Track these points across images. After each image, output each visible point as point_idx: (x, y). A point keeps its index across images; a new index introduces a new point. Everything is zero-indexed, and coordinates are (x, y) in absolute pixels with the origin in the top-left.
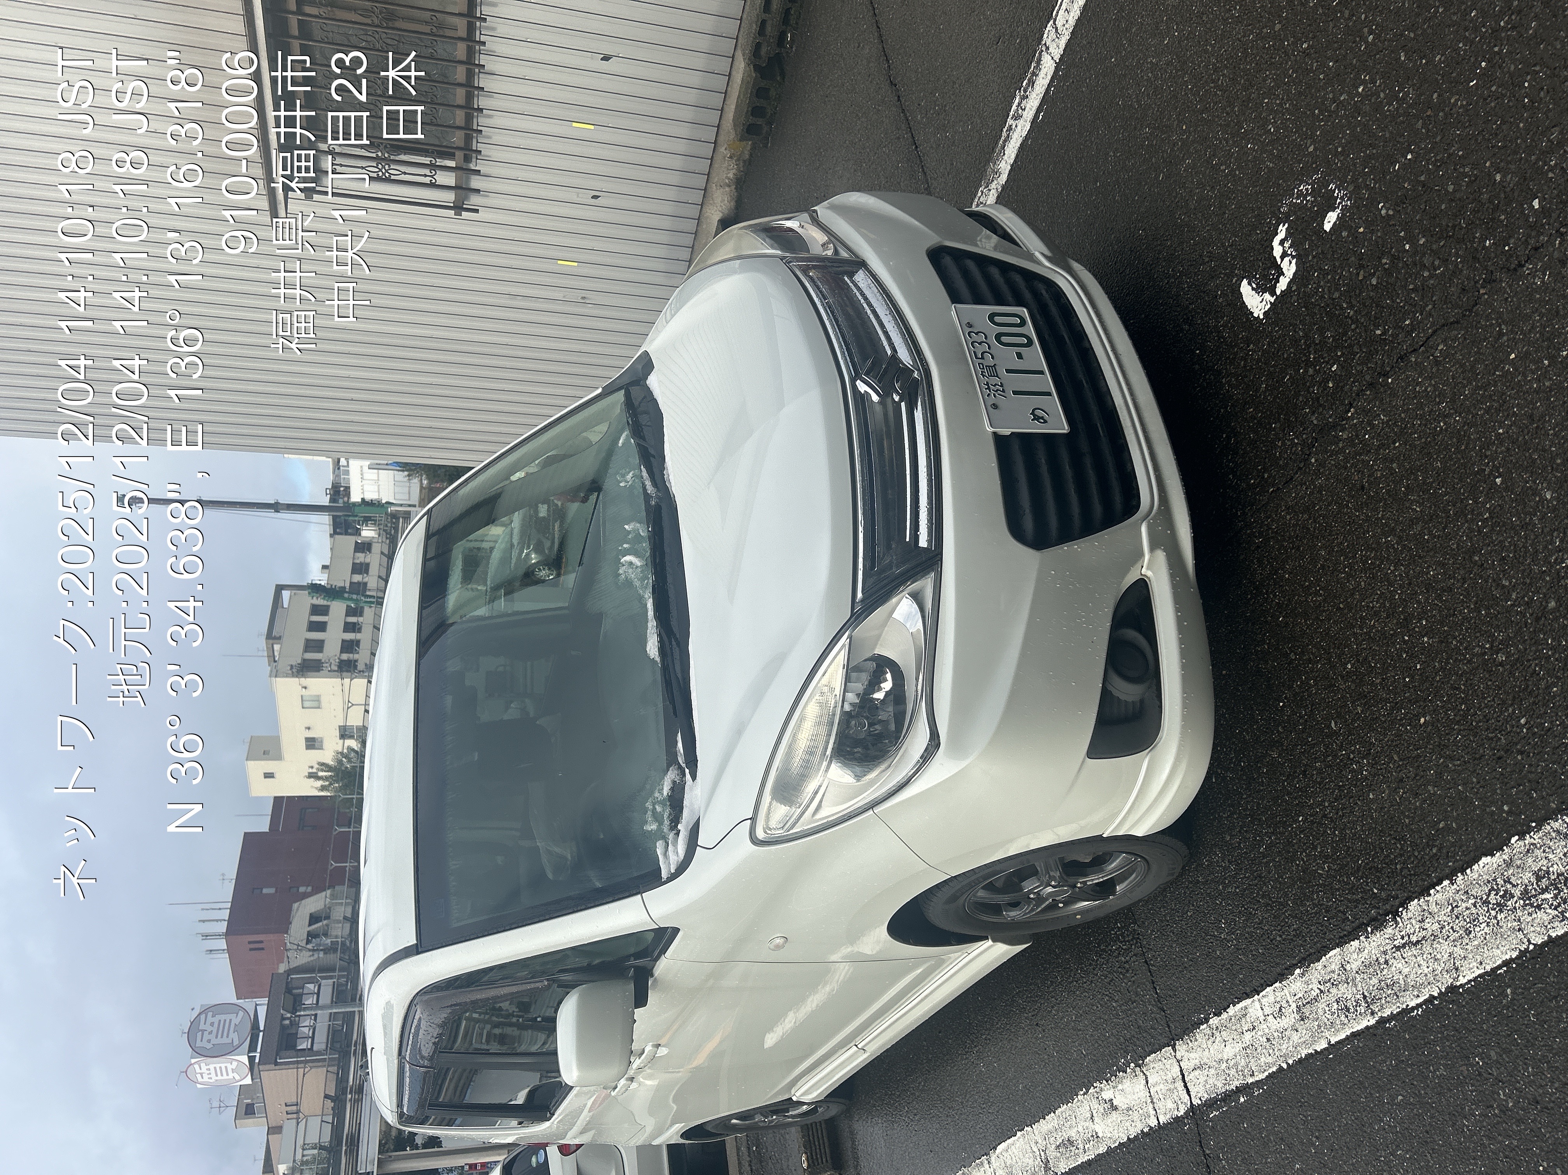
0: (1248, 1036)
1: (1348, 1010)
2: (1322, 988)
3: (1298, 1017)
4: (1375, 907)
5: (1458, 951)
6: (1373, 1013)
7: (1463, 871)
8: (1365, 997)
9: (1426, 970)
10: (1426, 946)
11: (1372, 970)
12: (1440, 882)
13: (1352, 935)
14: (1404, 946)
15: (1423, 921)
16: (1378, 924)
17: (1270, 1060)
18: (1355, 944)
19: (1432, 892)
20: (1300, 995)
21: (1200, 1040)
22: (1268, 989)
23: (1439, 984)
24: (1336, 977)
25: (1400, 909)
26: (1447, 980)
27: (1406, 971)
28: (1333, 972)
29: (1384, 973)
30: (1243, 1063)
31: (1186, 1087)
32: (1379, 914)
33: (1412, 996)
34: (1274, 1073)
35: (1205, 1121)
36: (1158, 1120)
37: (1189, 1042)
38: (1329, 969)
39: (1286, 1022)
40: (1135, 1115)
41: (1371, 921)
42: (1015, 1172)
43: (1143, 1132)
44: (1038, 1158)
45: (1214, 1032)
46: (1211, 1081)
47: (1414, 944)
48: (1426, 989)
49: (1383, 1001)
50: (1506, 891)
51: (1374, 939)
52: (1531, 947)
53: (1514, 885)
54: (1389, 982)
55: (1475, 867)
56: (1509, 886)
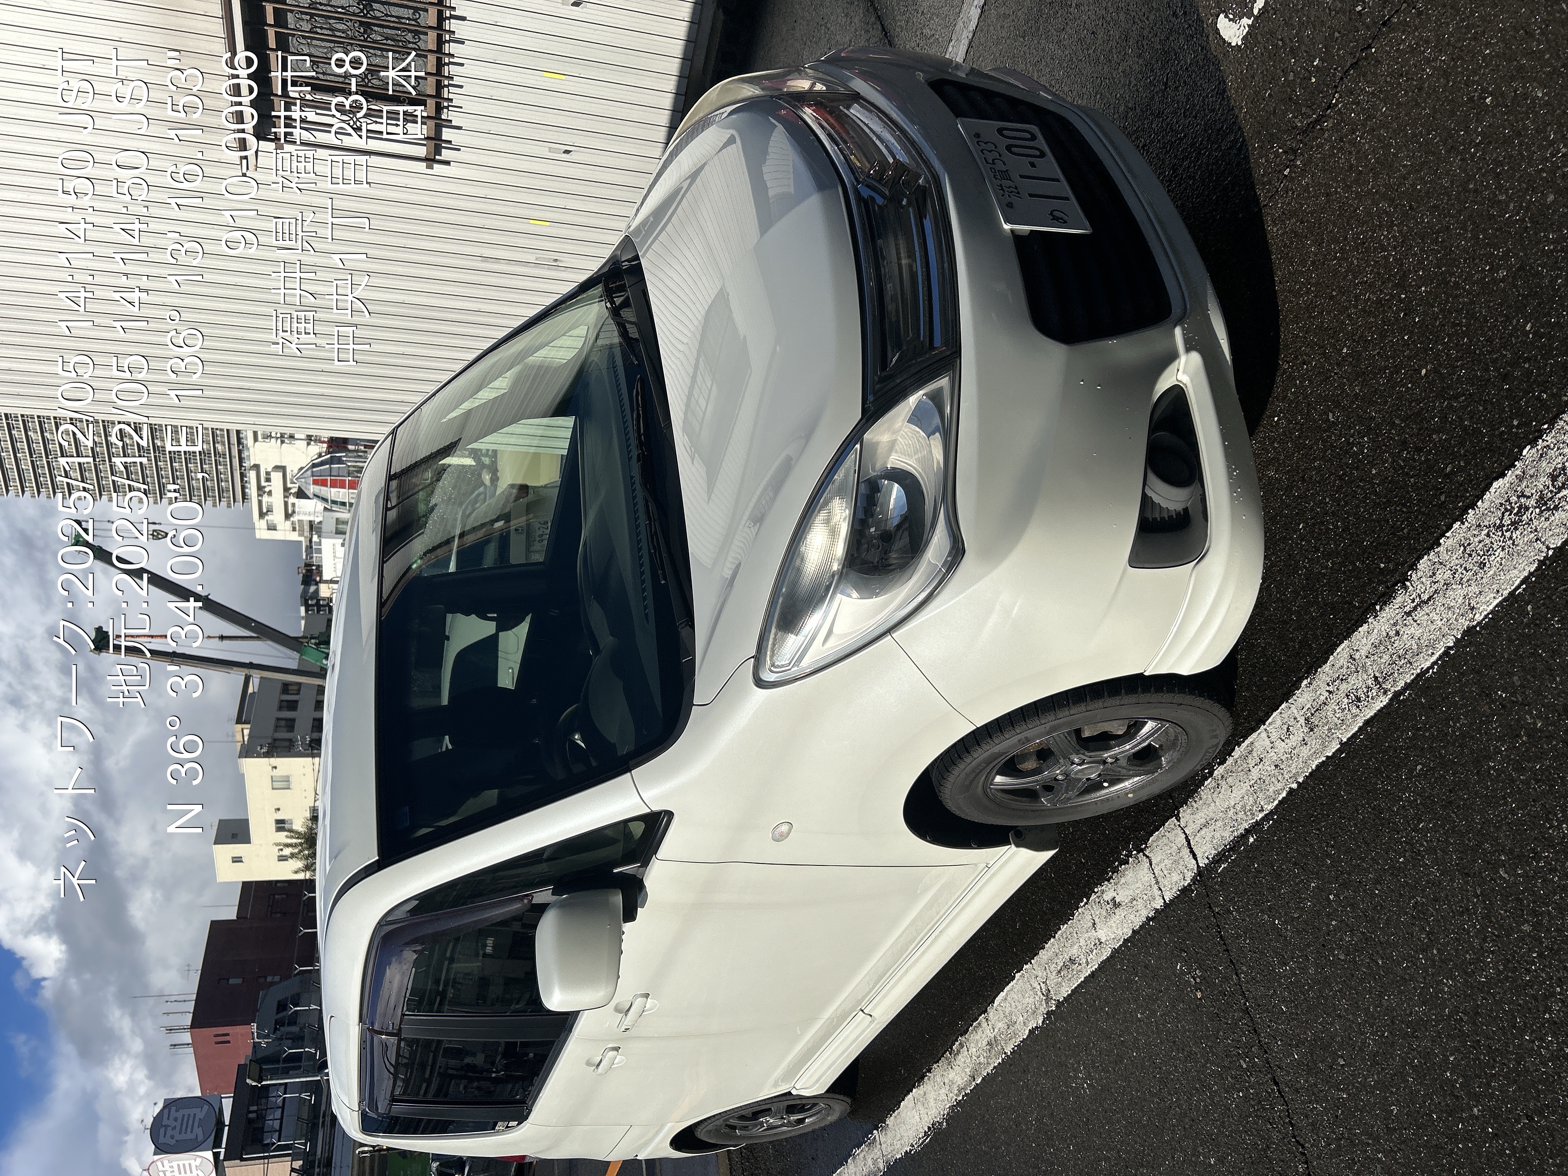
0: (1255, 774)
1: (1359, 699)
2: (1330, 688)
3: (1306, 730)
4: (1383, 583)
5: (1473, 590)
6: (1385, 693)
7: (1474, 506)
8: (1376, 678)
9: (1439, 623)
10: (1439, 600)
11: (1382, 648)
12: (1449, 527)
13: (1360, 621)
14: (1415, 608)
15: (1434, 574)
16: (1386, 598)
17: (1279, 786)
18: (1364, 629)
19: (1441, 541)
20: (1309, 706)
21: (1205, 797)
22: (1274, 714)
23: (1454, 632)
24: (1345, 671)
25: (1409, 573)
26: (1464, 624)
27: (1418, 634)
28: (1342, 667)
29: (1395, 645)
30: (1251, 801)
31: (1192, 852)
32: (1387, 587)
33: (1426, 657)
34: (1284, 798)
35: (1214, 879)
36: (1163, 898)
37: (1193, 803)
38: (1337, 666)
39: (1294, 740)
40: (1140, 904)
41: (1379, 598)
42: (1014, 1018)
43: (1147, 918)
44: (1039, 993)
45: (1220, 782)
46: (1217, 835)
47: (1426, 602)
48: (1442, 643)
49: (1396, 675)
50: (1520, 508)
51: (1382, 615)
52: (1550, 553)
53: (1528, 497)
54: (1401, 652)
55: (1487, 496)
56: (1522, 500)
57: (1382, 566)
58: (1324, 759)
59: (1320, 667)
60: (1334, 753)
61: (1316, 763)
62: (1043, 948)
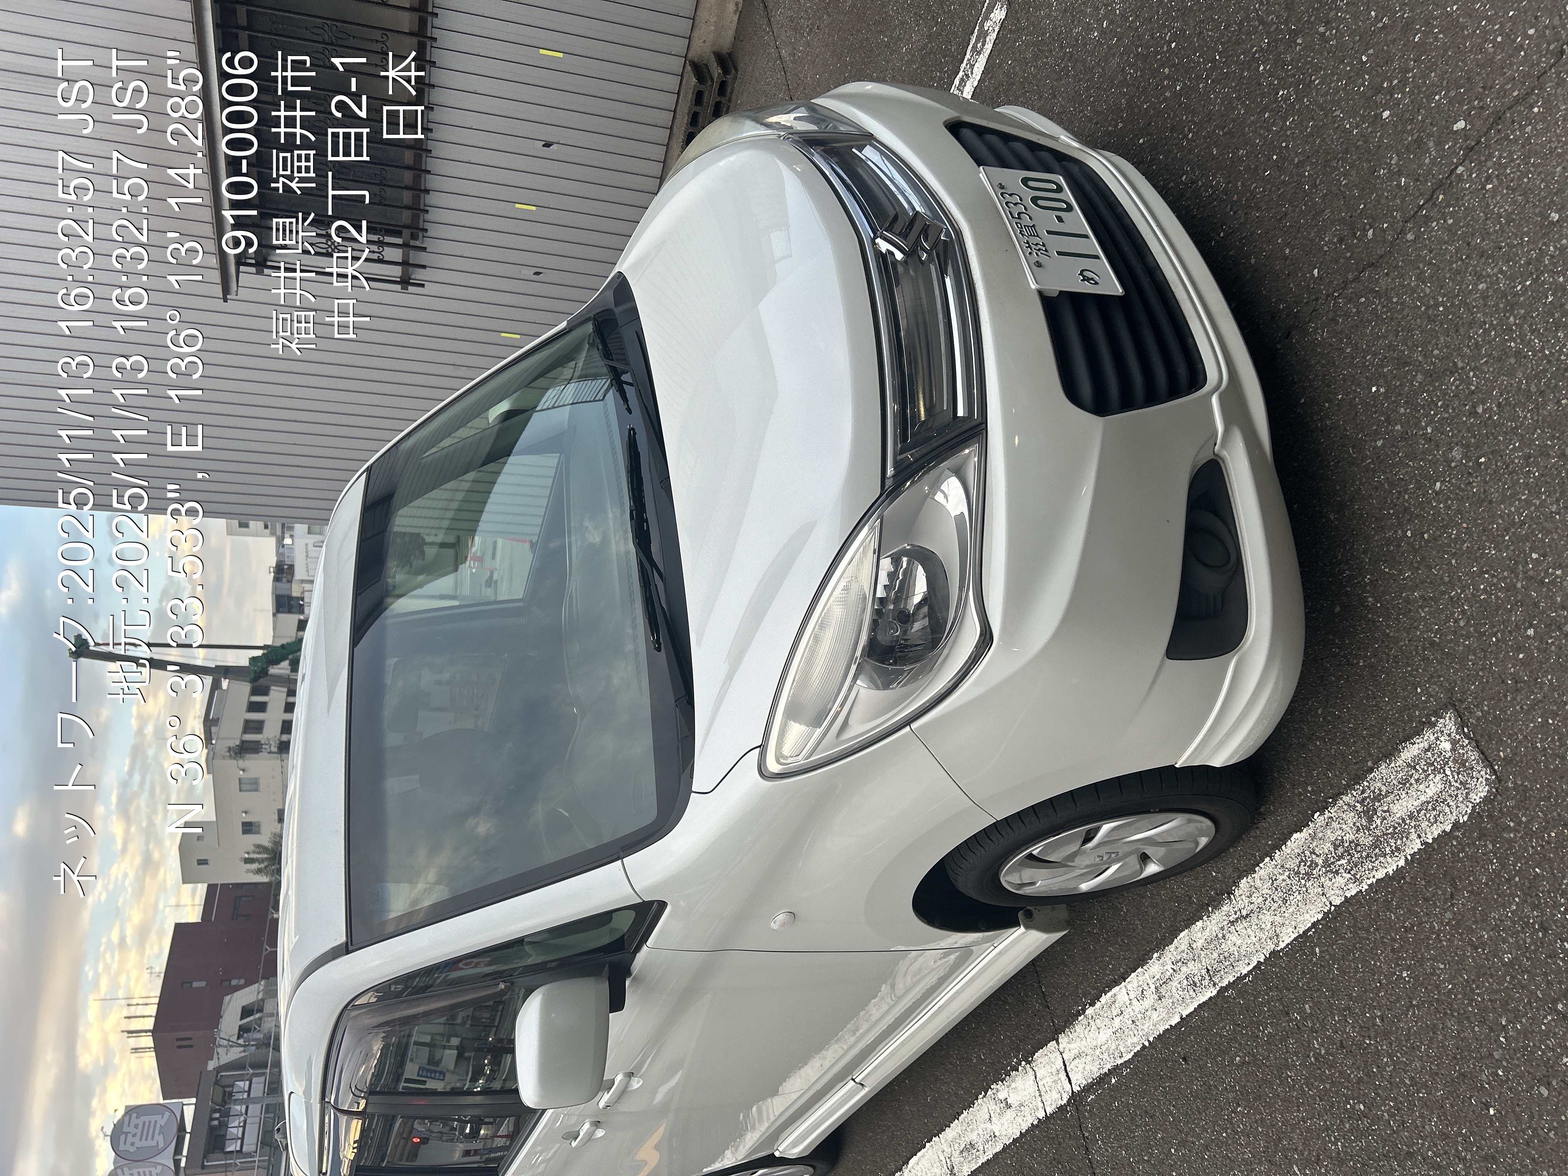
0: (1117, 1022)
1: (1195, 984)
2: (1174, 967)
3: (1156, 997)
4: (1214, 889)
5: (1278, 919)
6: (1214, 985)
7: (1279, 848)
8: (1208, 970)
9: (1254, 940)
10: (1254, 919)
11: (1213, 945)
12: (1262, 859)
13: (1197, 916)
14: (1237, 920)
15: (1251, 896)
16: (1215, 903)
17: (1135, 1040)
18: (1199, 924)
19: (1257, 869)
20: (1158, 977)
21: (1078, 1030)
22: (1133, 974)
23: (1264, 951)
24: (1185, 955)
25: (1233, 888)
26: (1271, 947)
27: (1238, 943)
28: (1183, 952)
29: (1222, 947)
30: (1114, 1047)
31: (1068, 1076)
32: (1217, 894)
33: (1244, 965)
34: (1138, 1051)
35: (1084, 1105)
36: (1045, 1111)
37: (1070, 1033)
38: (1180, 950)
39: (1147, 1003)
40: (1026, 1111)
41: (1211, 901)
43: (1032, 1125)
44: (945, 1167)
45: (1090, 1021)
46: (1088, 1068)
47: (1245, 918)
48: (1255, 957)
49: (1222, 973)
50: (1312, 861)
51: (1214, 917)
52: (1333, 908)
53: (1317, 856)
54: (1226, 954)
55: (1289, 843)
56: (1314, 856)
57: (1214, 874)
58: (1169, 1027)
59: (1167, 945)
60: (1176, 1025)
61: (1163, 1029)
62: (949, 1127)
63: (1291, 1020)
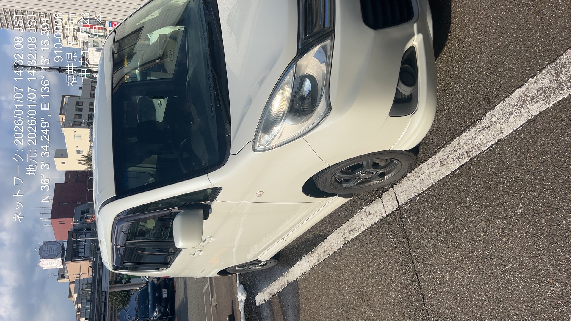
0: (421, 178)
1: (459, 158)
2: (451, 153)
3: (440, 165)
4: (473, 119)
5: (504, 126)
6: (469, 157)
7: (508, 96)
8: (466, 152)
9: (491, 136)
10: (492, 128)
11: (470, 141)
12: (499, 103)
13: (464, 131)
14: (483, 130)
15: (491, 119)
16: (474, 124)
17: (429, 183)
18: (464, 134)
19: (495, 107)
20: (442, 158)
21: (403, 183)
22: (430, 159)
23: (495, 140)
24: (456, 147)
25: (483, 117)
26: (499, 137)
27: (483, 138)
28: (455, 146)
29: (474, 141)
30: (419, 187)
31: (397, 200)
32: (474, 121)
33: (484, 147)
34: (430, 187)
35: (404, 210)
36: (386, 214)
37: (399, 184)
39: (436, 168)
40: (378, 214)
41: (471, 124)
42: (333, 244)
43: (380, 219)
44: (342, 238)
45: (409, 179)
46: (406, 196)
47: (487, 128)
48: (490, 143)
49: (473, 151)
50: (525, 100)
51: (471, 130)
52: (532, 117)
53: (528, 96)
54: (476, 144)
55: (514, 94)
56: (526, 97)
57: (474, 113)
58: (445, 176)
59: (448, 145)
60: (449, 175)
61: (443, 177)
62: (344, 224)
63: (505, 165)
